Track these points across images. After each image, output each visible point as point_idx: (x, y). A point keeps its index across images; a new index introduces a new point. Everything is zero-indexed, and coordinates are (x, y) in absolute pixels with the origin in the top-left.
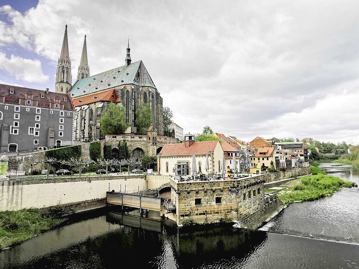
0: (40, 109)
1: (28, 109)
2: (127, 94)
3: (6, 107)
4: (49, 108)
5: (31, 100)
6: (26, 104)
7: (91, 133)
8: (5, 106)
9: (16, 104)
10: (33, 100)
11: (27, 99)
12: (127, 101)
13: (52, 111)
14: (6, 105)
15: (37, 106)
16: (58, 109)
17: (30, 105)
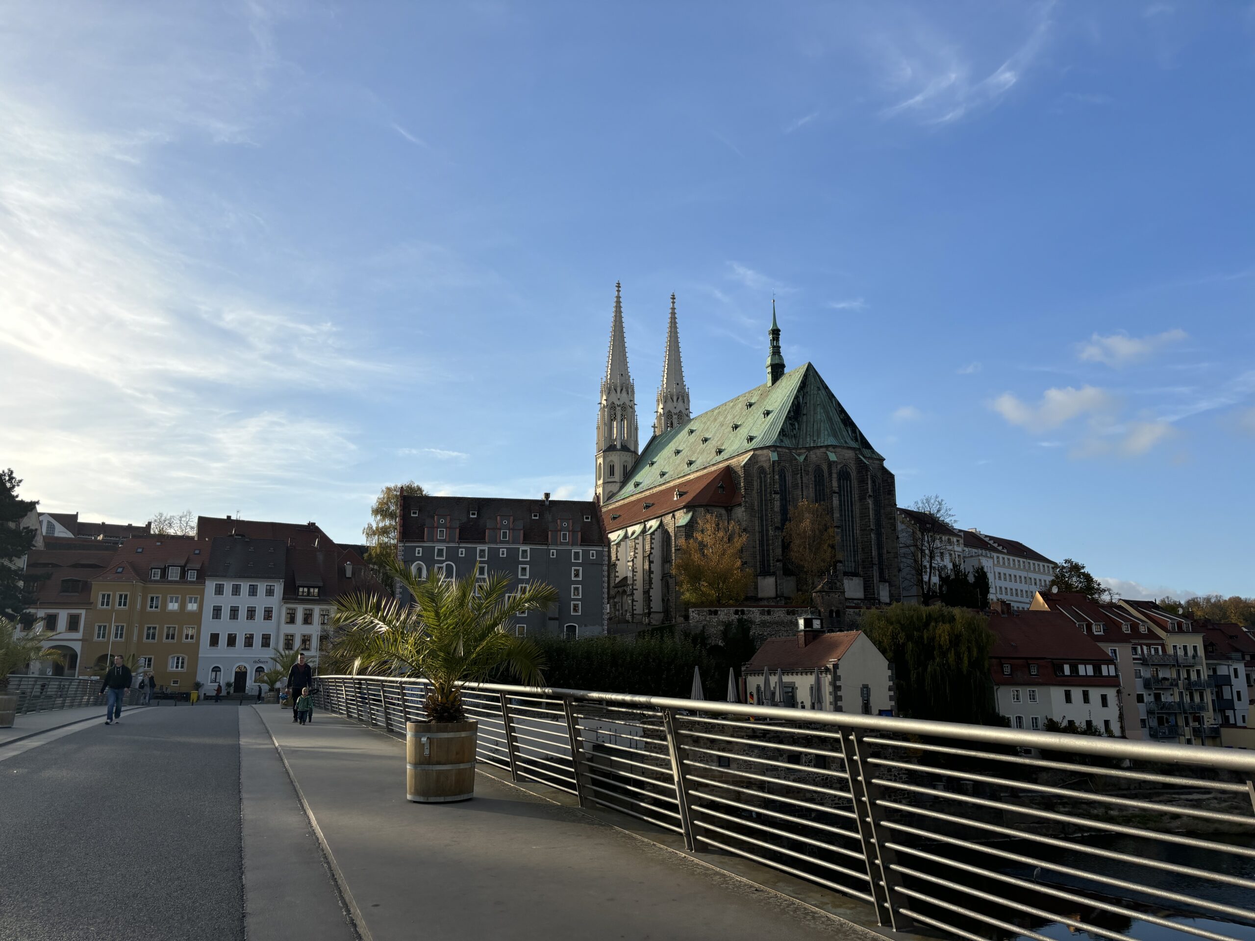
0: (527, 548)
1: (503, 553)
2: (761, 478)
3: (462, 552)
4: (546, 544)
5: (509, 530)
6: (498, 541)
7: (668, 600)
8: (460, 550)
9: (480, 543)
10: (513, 529)
11: (500, 529)
12: (761, 501)
13: (553, 552)
14: (461, 548)
15: (521, 542)
16: (567, 544)
17: (507, 542)
